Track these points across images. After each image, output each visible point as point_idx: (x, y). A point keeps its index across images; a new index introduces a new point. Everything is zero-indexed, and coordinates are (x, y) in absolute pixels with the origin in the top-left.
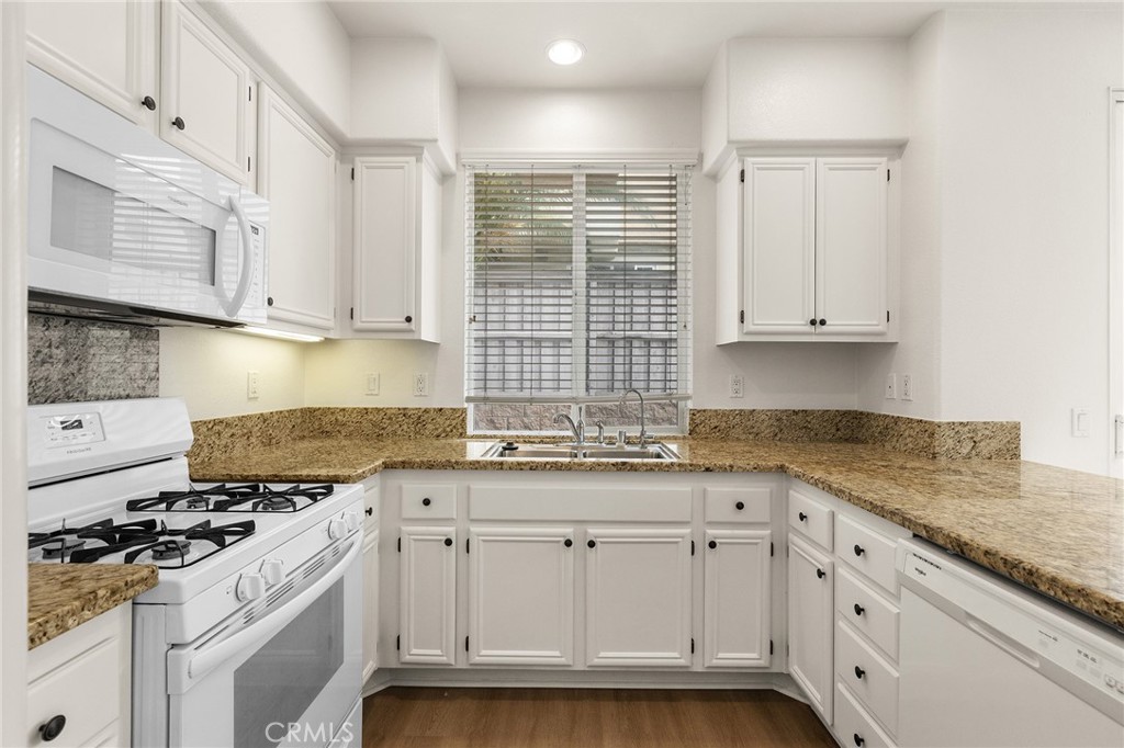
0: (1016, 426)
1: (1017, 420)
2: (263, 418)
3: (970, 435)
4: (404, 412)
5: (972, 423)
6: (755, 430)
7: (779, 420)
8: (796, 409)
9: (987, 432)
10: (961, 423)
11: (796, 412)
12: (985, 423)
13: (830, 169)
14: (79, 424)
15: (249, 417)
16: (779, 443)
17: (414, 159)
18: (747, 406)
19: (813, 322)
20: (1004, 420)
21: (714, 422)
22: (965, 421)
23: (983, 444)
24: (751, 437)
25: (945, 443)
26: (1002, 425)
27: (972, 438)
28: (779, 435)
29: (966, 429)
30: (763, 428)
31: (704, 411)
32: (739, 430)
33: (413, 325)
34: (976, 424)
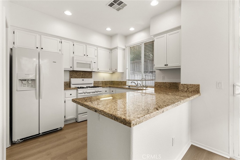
0: (198, 86)
1: (199, 84)
2: (105, 82)
3: (186, 87)
4: (120, 82)
5: (187, 84)
6: (166, 86)
7: (171, 84)
8: (174, 82)
9: (191, 86)
10: (184, 84)
11: (174, 83)
12: (190, 84)
13: (169, 35)
14: (83, 80)
15: (103, 81)
16: (170, 89)
17: (117, 49)
18: (164, 81)
19: (165, 65)
20: (195, 84)
21: (159, 84)
22: (185, 84)
23: (190, 89)
24: (165, 87)
25: (181, 88)
26: (195, 85)
27: (187, 87)
28: (171, 87)
29: (186, 85)
30: (167, 86)
31: (157, 82)
32: (163, 86)
33: (117, 70)
34: (188, 84)
